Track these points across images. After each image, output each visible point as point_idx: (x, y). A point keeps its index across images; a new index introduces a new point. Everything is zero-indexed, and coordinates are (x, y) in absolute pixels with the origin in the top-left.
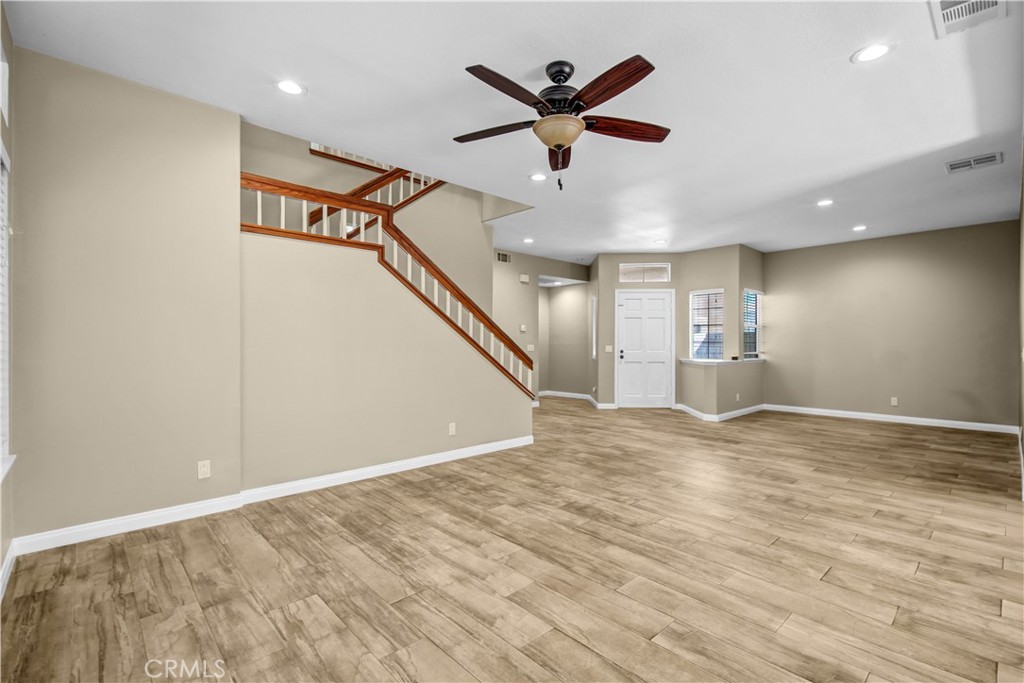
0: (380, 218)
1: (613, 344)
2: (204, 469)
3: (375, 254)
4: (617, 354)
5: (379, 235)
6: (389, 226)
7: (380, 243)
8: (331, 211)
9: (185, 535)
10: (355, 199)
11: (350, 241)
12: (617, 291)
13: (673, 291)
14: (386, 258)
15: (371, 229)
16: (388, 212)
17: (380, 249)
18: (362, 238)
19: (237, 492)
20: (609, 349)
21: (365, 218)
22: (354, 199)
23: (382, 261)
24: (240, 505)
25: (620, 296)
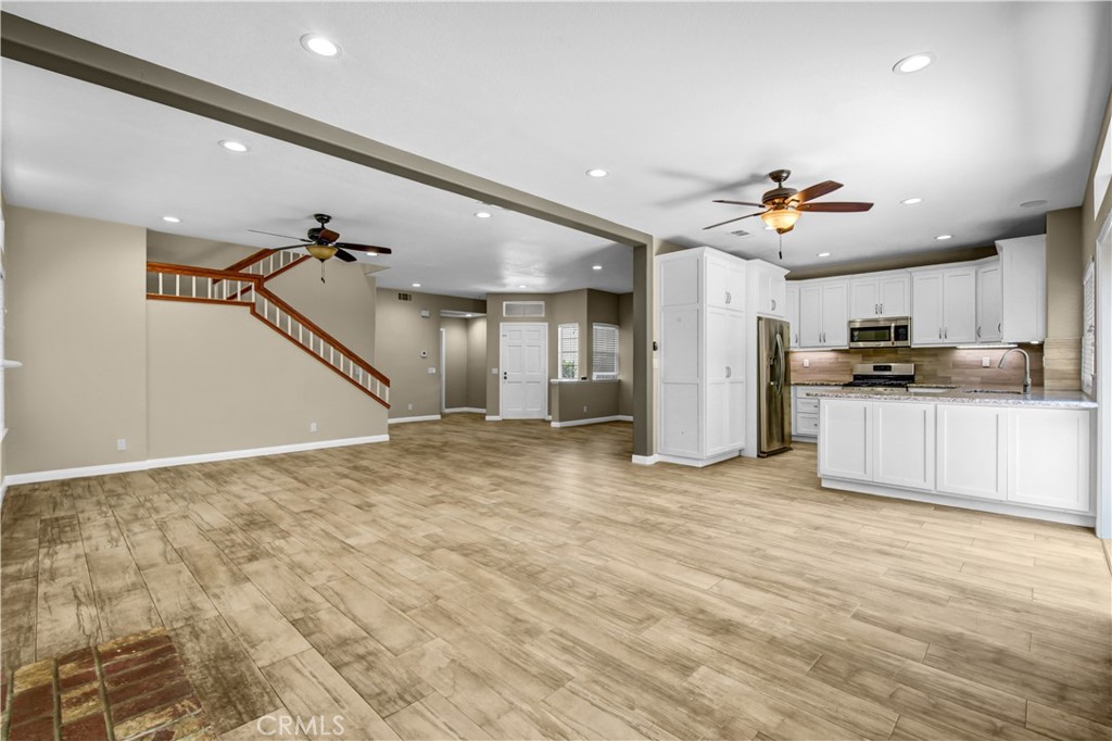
0: (253, 284)
1: (498, 367)
2: (122, 444)
3: (248, 309)
4: (502, 376)
5: (253, 296)
6: (261, 289)
7: (253, 301)
8: (215, 282)
9: (106, 479)
10: (233, 272)
11: (231, 300)
12: (501, 324)
13: (547, 324)
14: (257, 311)
15: (246, 294)
16: (260, 281)
17: (252, 305)
18: (239, 299)
19: (145, 460)
20: (495, 371)
21: (239, 285)
22: (230, 272)
23: (253, 312)
24: (146, 468)
25: (504, 327)
